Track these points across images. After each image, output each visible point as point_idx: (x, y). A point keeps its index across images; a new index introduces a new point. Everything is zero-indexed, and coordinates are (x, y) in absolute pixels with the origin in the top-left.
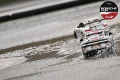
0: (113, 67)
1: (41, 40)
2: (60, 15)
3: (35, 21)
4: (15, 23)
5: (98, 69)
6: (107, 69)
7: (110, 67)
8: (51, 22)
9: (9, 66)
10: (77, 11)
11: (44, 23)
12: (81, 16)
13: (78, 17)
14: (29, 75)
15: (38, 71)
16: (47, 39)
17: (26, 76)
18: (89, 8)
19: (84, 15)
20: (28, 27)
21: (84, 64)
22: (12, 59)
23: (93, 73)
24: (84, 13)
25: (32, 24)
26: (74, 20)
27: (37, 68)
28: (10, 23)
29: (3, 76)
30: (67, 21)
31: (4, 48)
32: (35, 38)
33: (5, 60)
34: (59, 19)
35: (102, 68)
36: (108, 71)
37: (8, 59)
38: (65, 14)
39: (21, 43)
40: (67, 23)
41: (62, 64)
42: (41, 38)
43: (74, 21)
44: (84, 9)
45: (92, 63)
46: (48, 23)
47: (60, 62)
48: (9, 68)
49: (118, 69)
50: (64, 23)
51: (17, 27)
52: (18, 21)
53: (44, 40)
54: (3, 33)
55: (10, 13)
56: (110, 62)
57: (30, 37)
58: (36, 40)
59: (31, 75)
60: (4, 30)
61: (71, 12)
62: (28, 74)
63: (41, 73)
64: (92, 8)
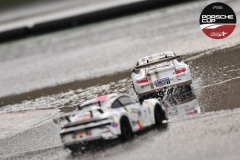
0: (236, 131)
1: (92, 77)
2: (129, 26)
3: (80, 38)
4: (39, 42)
5: (206, 134)
6: (223, 133)
7: (231, 129)
8: (111, 39)
9: (28, 128)
10: (164, 18)
11: (97, 43)
12: (171, 27)
13: (166, 29)
16: (103, 74)
19: (179, 26)
20: (65, 50)
21: (178, 125)
22: (33, 114)
23: (196, 141)
24: (177, 22)
25: (73, 44)
26: (158, 35)
28: (29, 43)
29: (15, 147)
30: (144, 37)
31: (18, 92)
32: (80, 71)
33: (20, 115)
34: (128, 35)
35: (214, 131)
36: (225, 136)
37: (26, 114)
38: (139, 23)
39: (51, 82)
40: (144, 41)
42: (92, 72)
43: (157, 38)
44: (178, 14)
45: (193, 121)
46: (105, 41)
48: (27, 132)
50: (138, 41)
51: (44, 51)
52: (46, 39)
53: (99, 75)
54: (17, 61)
55: (30, 23)
56: (230, 119)
57: (69, 70)
58: (82, 75)
60: (17, 57)
61: (152, 20)
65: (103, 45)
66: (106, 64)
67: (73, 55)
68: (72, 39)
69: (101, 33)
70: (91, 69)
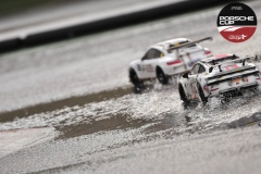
1: (90, 92)
2: (131, 37)
3: (77, 50)
4: (33, 55)
5: (214, 154)
8: (110, 52)
11: (95, 55)
14: (65, 168)
15: (84, 159)
16: (102, 89)
17: (58, 169)
18: (195, 22)
20: (60, 63)
21: (184, 145)
22: (25, 133)
25: (69, 57)
27: (81, 153)
28: (22, 56)
31: (9, 109)
32: (77, 86)
33: (12, 134)
34: (129, 47)
39: (46, 98)
41: (136, 144)
44: (183, 24)
46: (104, 54)
47: (131, 139)
49: (257, 153)
51: (37, 64)
53: (97, 91)
55: (22, 34)
57: (65, 85)
58: (80, 91)
59: (68, 167)
60: (8, 71)
62: (61, 165)
63: (89, 163)
64: (200, 22)
65: (102, 58)
66: (105, 78)
67: (70, 69)
68: (68, 52)
69: (100, 45)
70: (90, 84)
